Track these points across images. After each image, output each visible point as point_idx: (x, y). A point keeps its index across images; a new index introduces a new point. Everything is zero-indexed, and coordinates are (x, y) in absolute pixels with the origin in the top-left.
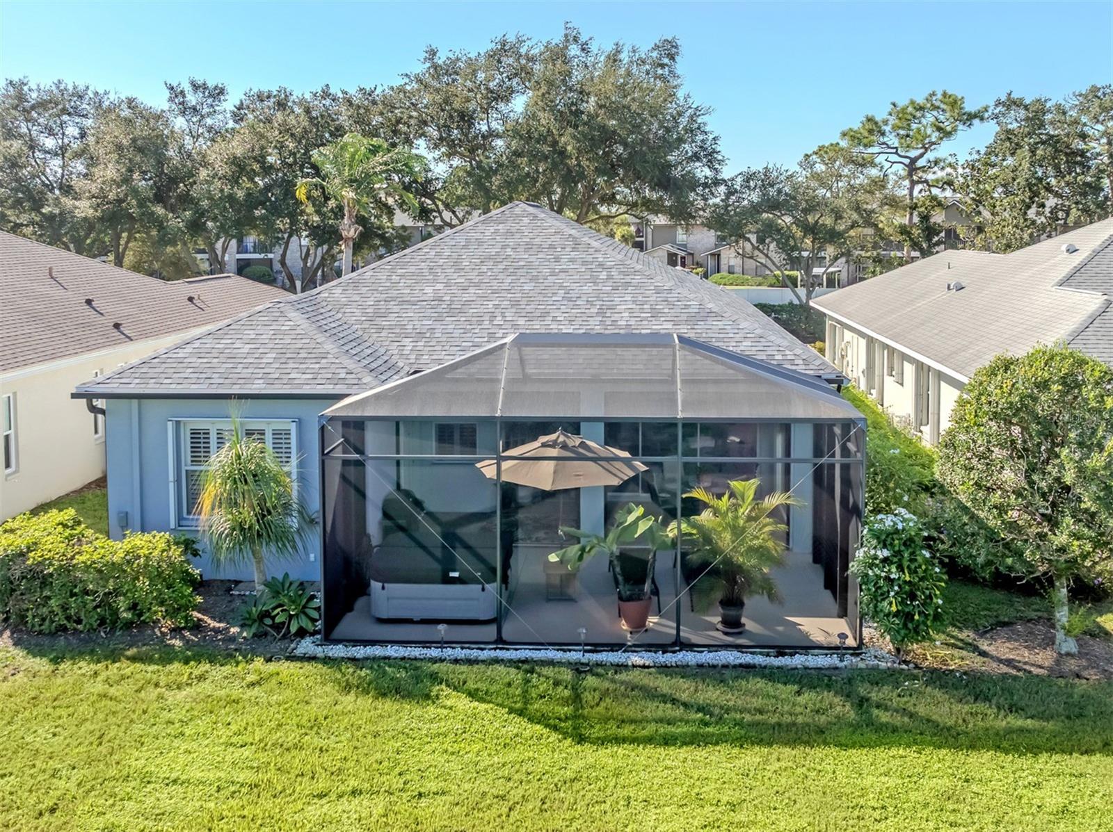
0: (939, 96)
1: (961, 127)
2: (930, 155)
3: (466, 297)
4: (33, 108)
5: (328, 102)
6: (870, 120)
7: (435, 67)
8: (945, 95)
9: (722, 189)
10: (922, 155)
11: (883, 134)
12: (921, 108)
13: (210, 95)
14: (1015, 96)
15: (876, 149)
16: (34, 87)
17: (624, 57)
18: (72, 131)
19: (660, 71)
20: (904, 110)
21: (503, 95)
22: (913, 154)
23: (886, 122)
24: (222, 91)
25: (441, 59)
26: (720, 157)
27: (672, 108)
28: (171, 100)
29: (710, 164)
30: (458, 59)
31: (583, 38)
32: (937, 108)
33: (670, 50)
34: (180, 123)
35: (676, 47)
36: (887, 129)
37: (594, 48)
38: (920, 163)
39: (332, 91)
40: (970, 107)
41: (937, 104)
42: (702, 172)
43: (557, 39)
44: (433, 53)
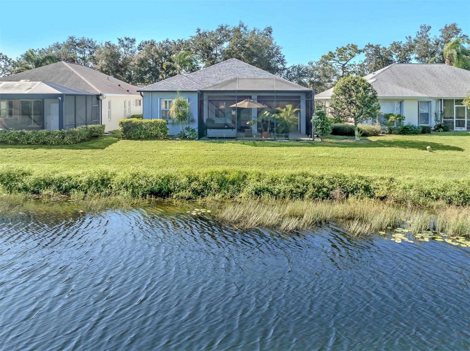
0: (351, 45)
1: (356, 54)
2: (348, 63)
3: (223, 77)
4: (77, 45)
5: (168, 44)
6: (330, 52)
7: (200, 34)
8: (352, 45)
9: (286, 71)
10: (346, 63)
11: (334, 57)
12: (346, 49)
13: (131, 42)
14: (370, 44)
15: (332, 61)
16: (77, 38)
17: (256, 33)
18: (87, 52)
19: (266, 37)
20: (340, 49)
21: (220, 42)
22: (344, 62)
23: (335, 53)
24: (134, 40)
25: (201, 32)
26: (285, 61)
27: (271, 46)
28: (119, 43)
29: (282, 64)
30: (206, 32)
31: (245, 26)
32: (350, 49)
33: (269, 30)
34: (122, 49)
35: (271, 29)
36: (336, 55)
37: (248, 29)
38: (346, 66)
39: (169, 40)
40: (359, 48)
41: (350, 48)
42: (280, 66)
43: (237, 25)
44: (199, 30)
